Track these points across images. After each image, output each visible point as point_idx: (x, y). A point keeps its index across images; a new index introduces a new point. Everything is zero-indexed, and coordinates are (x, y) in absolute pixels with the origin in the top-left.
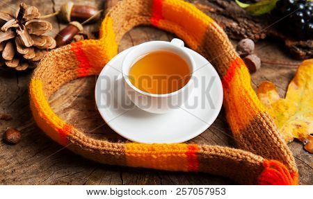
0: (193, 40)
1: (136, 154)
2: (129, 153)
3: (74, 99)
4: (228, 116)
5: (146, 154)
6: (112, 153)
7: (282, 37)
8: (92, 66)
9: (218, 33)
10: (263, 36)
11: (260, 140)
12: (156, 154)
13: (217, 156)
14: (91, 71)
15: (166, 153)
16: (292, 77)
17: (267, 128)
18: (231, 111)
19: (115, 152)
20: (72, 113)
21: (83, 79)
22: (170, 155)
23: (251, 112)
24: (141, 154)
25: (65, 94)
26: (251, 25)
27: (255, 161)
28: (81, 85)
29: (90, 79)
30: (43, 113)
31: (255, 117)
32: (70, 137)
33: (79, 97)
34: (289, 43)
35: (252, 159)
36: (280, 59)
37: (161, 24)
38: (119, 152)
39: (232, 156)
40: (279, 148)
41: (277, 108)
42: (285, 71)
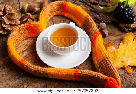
0: (79, 22)
1: (52, 73)
2: (49, 72)
3: (27, 47)
4: (93, 56)
5: (56, 73)
6: (42, 72)
7: (118, 22)
8: (35, 33)
9: (90, 20)
10: (110, 22)
11: (106, 68)
12: (61, 73)
13: (87, 75)
14: (34, 35)
15: (65, 73)
16: (122, 40)
17: (109, 63)
18: (94, 55)
19: (43, 72)
20: (26, 53)
21: (31, 38)
22: (66, 74)
23: (103, 56)
24: (54, 73)
25: (23, 45)
26: (105, 16)
27: (103, 77)
28: (30, 41)
29: (34, 38)
30: (13, 54)
31: (104, 58)
32: (24, 64)
33: (29, 46)
34: (121, 25)
35: (102, 76)
36: (117, 32)
37: (66, 15)
38: (45, 72)
39: (93, 75)
40: (114, 72)
41: (114, 54)
42: (119, 37)
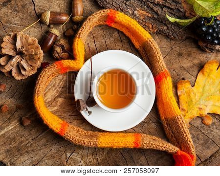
0: (136, 41)
3: (60, 90)
7: (197, 39)
10: (184, 38)
17: (181, 127)
20: (60, 100)
23: (172, 113)
25: (54, 86)
26: (176, 30)
28: (63, 78)
33: (62, 88)
34: (201, 44)
